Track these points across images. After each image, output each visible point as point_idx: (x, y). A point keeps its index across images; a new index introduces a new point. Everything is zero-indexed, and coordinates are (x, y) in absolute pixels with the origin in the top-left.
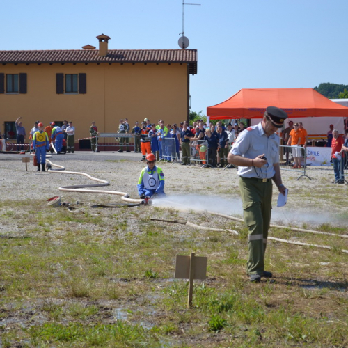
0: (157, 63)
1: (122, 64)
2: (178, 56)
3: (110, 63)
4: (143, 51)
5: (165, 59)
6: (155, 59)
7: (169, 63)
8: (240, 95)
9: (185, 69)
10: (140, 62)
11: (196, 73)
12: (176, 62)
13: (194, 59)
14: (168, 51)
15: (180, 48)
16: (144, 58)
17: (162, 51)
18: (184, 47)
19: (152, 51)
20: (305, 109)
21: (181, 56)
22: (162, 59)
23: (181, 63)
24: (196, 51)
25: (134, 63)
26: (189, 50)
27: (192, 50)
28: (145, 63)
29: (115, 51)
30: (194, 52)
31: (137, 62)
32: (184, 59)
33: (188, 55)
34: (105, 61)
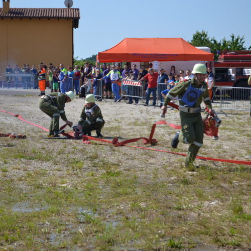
0: (49, 18)
1: (21, 19)
2: (65, 13)
3: (12, 18)
4: (37, 9)
5: (55, 15)
6: (47, 15)
7: (58, 18)
8: (125, 43)
9: (70, 23)
10: (35, 17)
11: (78, 27)
12: (63, 18)
13: (77, 16)
14: (56, 9)
15: (66, 8)
16: (39, 14)
17: (52, 9)
18: (69, 7)
19: (44, 9)
20: (177, 54)
21: (67, 14)
22: (52, 15)
23: (68, 18)
24: (78, 9)
25: (30, 18)
26: (73, 9)
27: (76, 9)
28: (40, 18)
29: (15, 9)
30: (77, 11)
31: (33, 17)
32: (70, 16)
33: (72, 12)
34: (8, 17)
